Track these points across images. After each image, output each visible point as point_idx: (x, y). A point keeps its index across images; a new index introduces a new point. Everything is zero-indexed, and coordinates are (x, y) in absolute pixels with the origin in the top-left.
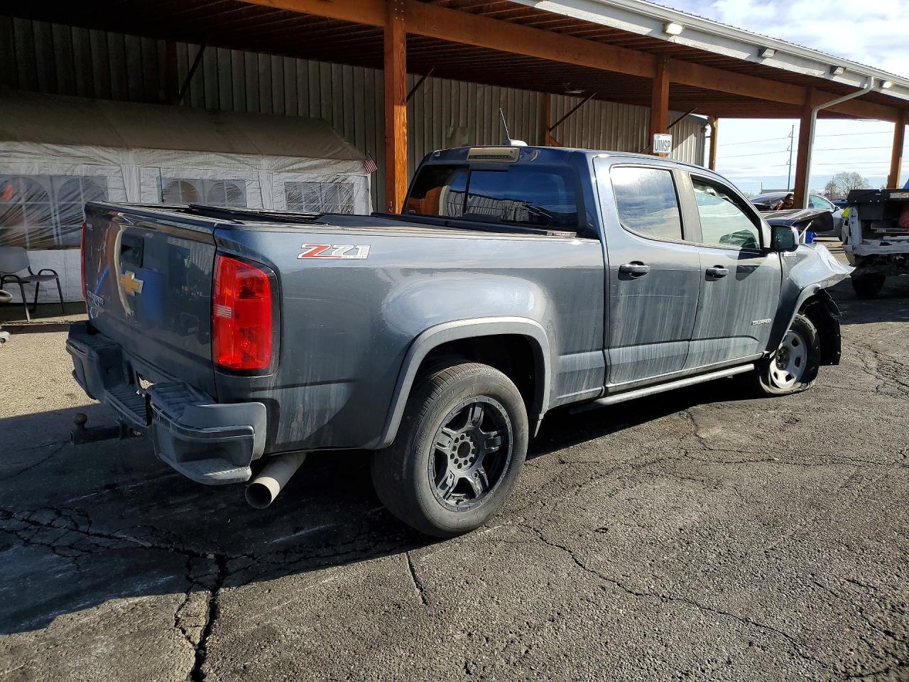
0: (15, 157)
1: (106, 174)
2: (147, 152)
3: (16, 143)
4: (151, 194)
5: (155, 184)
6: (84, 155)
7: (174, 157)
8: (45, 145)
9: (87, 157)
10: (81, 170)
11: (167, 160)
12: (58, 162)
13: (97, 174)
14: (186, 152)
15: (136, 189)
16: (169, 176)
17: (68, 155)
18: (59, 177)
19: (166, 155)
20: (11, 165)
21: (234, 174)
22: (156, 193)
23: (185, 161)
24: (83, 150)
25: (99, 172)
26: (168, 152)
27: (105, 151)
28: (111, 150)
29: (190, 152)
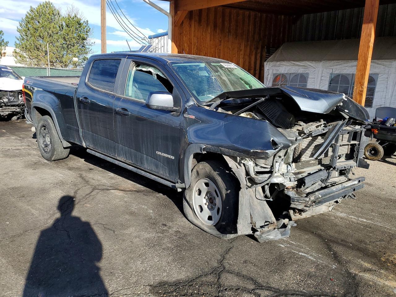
0: (281, 67)
1: (309, 72)
2: (328, 62)
3: (282, 62)
4: (326, 81)
5: (329, 76)
6: (303, 65)
7: (340, 63)
8: (291, 62)
9: (304, 66)
10: (301, 71)
11: (337, 65)
12: (294, 68)
13: (306, 72)
14: (348, 61)
15: (319, 79)
16: (336, 73)
17: (298, 65)
18: (293, 73)
19: (337, 63)
20: (280, 70)
21: (373, 71)
22: (328, 80)
23: (345, 65)
24: (303, 63)
25: (307, 72)
26: (338, 61)
27: (311, 63)
28: (314, 62)
29: (349, 61)
